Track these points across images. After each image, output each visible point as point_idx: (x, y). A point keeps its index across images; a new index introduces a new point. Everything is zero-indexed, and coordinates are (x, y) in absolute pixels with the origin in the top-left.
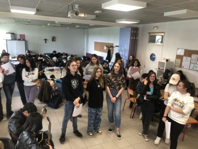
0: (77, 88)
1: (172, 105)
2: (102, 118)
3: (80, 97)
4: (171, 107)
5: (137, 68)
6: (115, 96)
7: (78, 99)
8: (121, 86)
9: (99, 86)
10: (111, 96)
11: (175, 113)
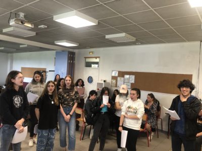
0: (20, 107)
1: (126, 113)
2: (54, 142)
3: (24, 118)
4: (126, 116)
5: (81, 87)
6: (69, 114)
7: (21, 121)
8: (75, 101)
9: (53, 103)
10: (64, 115)
11: (130, 120)
